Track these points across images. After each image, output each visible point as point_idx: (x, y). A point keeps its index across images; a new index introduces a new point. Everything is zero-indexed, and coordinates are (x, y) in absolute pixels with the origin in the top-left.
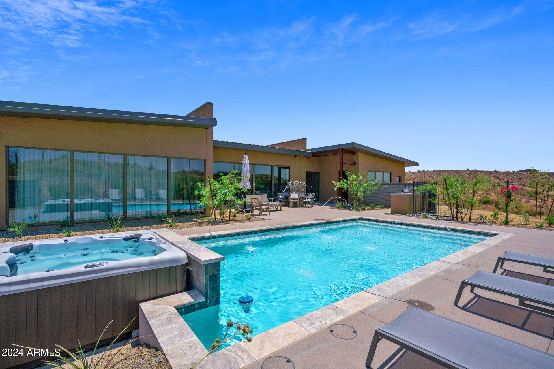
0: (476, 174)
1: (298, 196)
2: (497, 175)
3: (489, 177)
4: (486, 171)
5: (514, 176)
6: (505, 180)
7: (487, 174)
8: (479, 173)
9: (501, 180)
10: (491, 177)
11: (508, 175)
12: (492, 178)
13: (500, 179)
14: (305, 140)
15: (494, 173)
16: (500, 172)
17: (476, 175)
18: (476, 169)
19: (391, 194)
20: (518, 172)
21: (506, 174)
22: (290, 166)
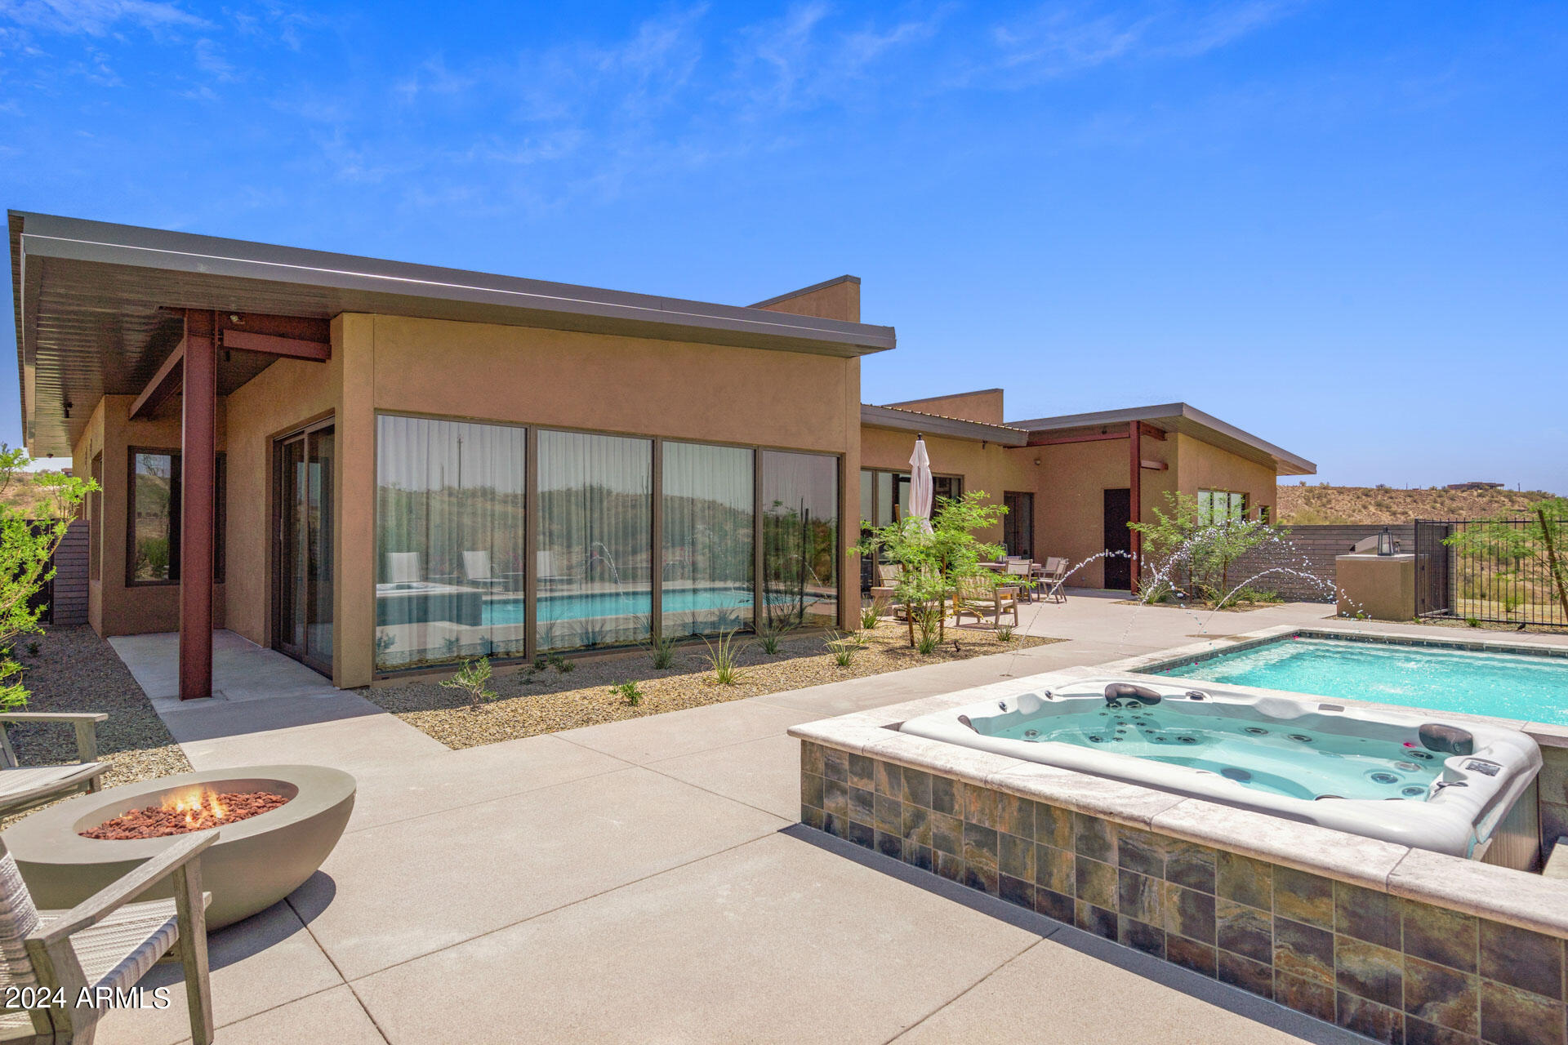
0: (1325, 497)
1: (1030, 566)
2: (1387, 501)
3: (1365, 507)
4: (1355, 489)
5: (1435, 502)
6: (1410, 516)
7: (1358, 498)
8: (1333, 493)
9: (1399, 516)
10: (1369, 506)
11: (1418, 501)
12: (1372, 509)
13: (1394, 514)
14: (998, 393)
15: (1379, 494)
16: (1393, 491)
17: (1325, 500)
18: (1325, 484)
19: (1337, 559)
20: (1445, 490)
21: (1410, 497)
22: (963, 476)
